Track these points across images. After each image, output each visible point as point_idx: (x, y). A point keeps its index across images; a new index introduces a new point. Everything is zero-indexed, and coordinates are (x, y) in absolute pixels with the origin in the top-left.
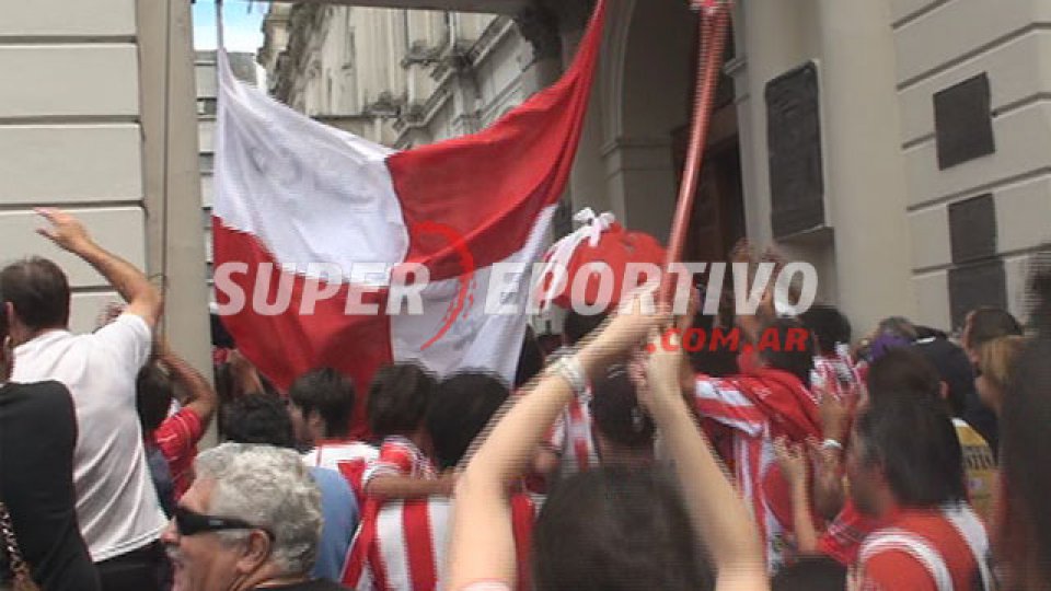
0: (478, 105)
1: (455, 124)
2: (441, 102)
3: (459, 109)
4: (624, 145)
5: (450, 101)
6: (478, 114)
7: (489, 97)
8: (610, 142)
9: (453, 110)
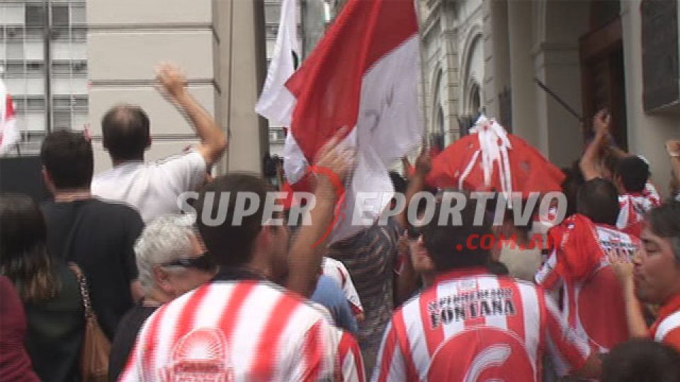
0: (455, 24)
1: (441, 36)
2: (433, 23)
3: (443, 27)
4: (546, 48)
5: (438, 22)
6: (456, 30)
7: (463, 18)
8: (537, 46)
9: (440, 28)
